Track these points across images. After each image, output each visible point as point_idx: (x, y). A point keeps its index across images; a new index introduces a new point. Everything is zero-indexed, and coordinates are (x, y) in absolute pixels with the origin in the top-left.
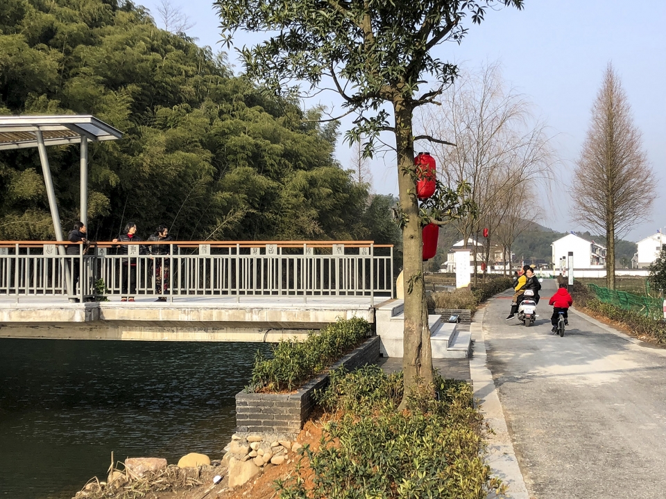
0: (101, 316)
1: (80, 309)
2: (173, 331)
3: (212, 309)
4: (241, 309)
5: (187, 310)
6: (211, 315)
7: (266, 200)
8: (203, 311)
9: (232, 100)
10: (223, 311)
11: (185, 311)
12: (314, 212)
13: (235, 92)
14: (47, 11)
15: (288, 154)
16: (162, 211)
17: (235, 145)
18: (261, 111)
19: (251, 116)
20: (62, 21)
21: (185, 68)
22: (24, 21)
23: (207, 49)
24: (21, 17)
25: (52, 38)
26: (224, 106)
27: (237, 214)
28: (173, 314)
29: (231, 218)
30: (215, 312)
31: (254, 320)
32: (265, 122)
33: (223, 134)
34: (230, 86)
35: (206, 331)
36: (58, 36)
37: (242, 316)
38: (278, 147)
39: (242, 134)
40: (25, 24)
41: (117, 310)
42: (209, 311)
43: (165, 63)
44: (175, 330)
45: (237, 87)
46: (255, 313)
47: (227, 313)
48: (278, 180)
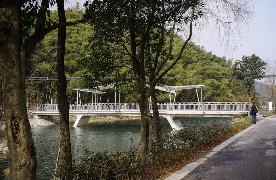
0: (205, 113)
1: (202, 112)
7: (217, 88)
9: (206, 60)
12: (231, 90)
13: (207, 57)
15: (223, 74)
16: (192, 92)
17: (208, 73)
18: (215, 63)
19: (212, 64)
21: (193, 52)
23: (199, 46)
26: (204, 61)
27: (211, 92)
29: (209, 93)
32: (216, 65)
33: (204, 70)
34: (206, 56)
38: (220, 73)
39: (210, 70)
43: (188, 51)
45: (207, 56)
48: (220, 82)
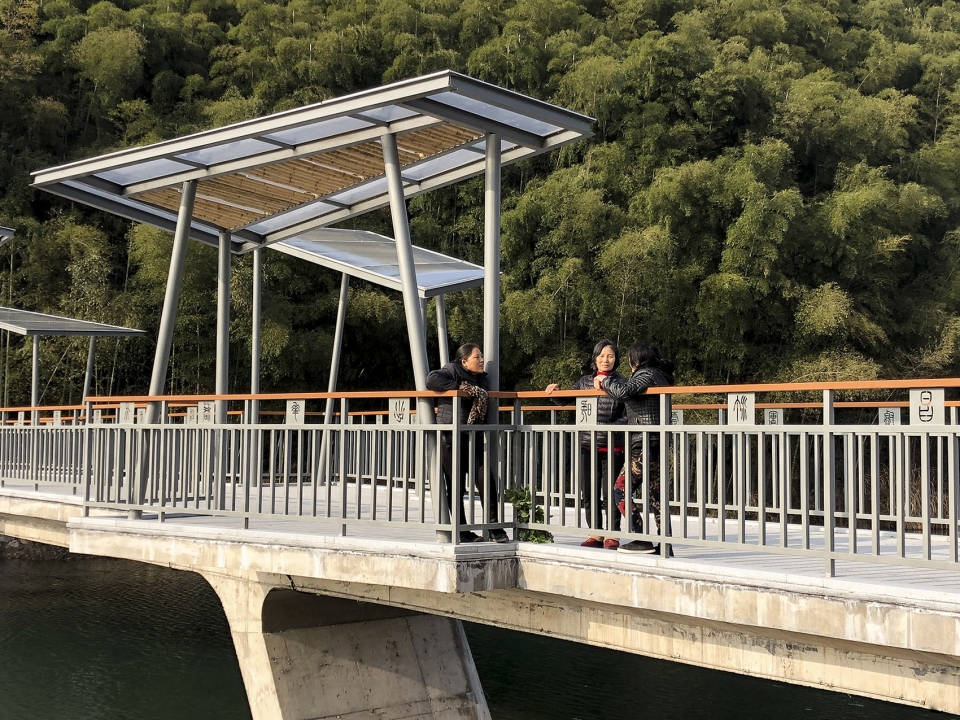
0: (520, 580)
1: (446, 559)
2: (694, 638)
3: (754, 587)
4: (833, 598)
5: (694, 583)
6: (753, 608)
8: (732, 593)
10: (784, 599)
11: (689, 585)
14: (913, 42)
20: (937, 54)
22: (868, 60)
24: (864, 56)
25: (919, 81)
28: (662, 592)
30: (762, 600)
31: (871, 639)
35: (771, 648)
36: (926, 77)
37: (836, 622)
40: (870, 65)
41: (549, 568)
42: (747, 593)
44: (698, 636)
46: (874, 614)
47: (794, 608)
